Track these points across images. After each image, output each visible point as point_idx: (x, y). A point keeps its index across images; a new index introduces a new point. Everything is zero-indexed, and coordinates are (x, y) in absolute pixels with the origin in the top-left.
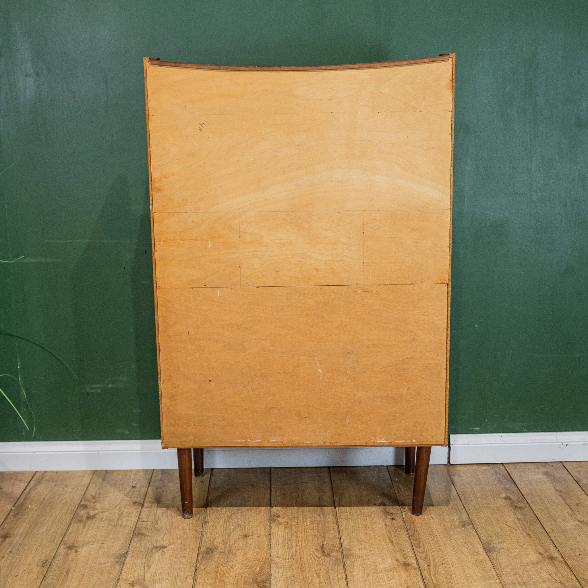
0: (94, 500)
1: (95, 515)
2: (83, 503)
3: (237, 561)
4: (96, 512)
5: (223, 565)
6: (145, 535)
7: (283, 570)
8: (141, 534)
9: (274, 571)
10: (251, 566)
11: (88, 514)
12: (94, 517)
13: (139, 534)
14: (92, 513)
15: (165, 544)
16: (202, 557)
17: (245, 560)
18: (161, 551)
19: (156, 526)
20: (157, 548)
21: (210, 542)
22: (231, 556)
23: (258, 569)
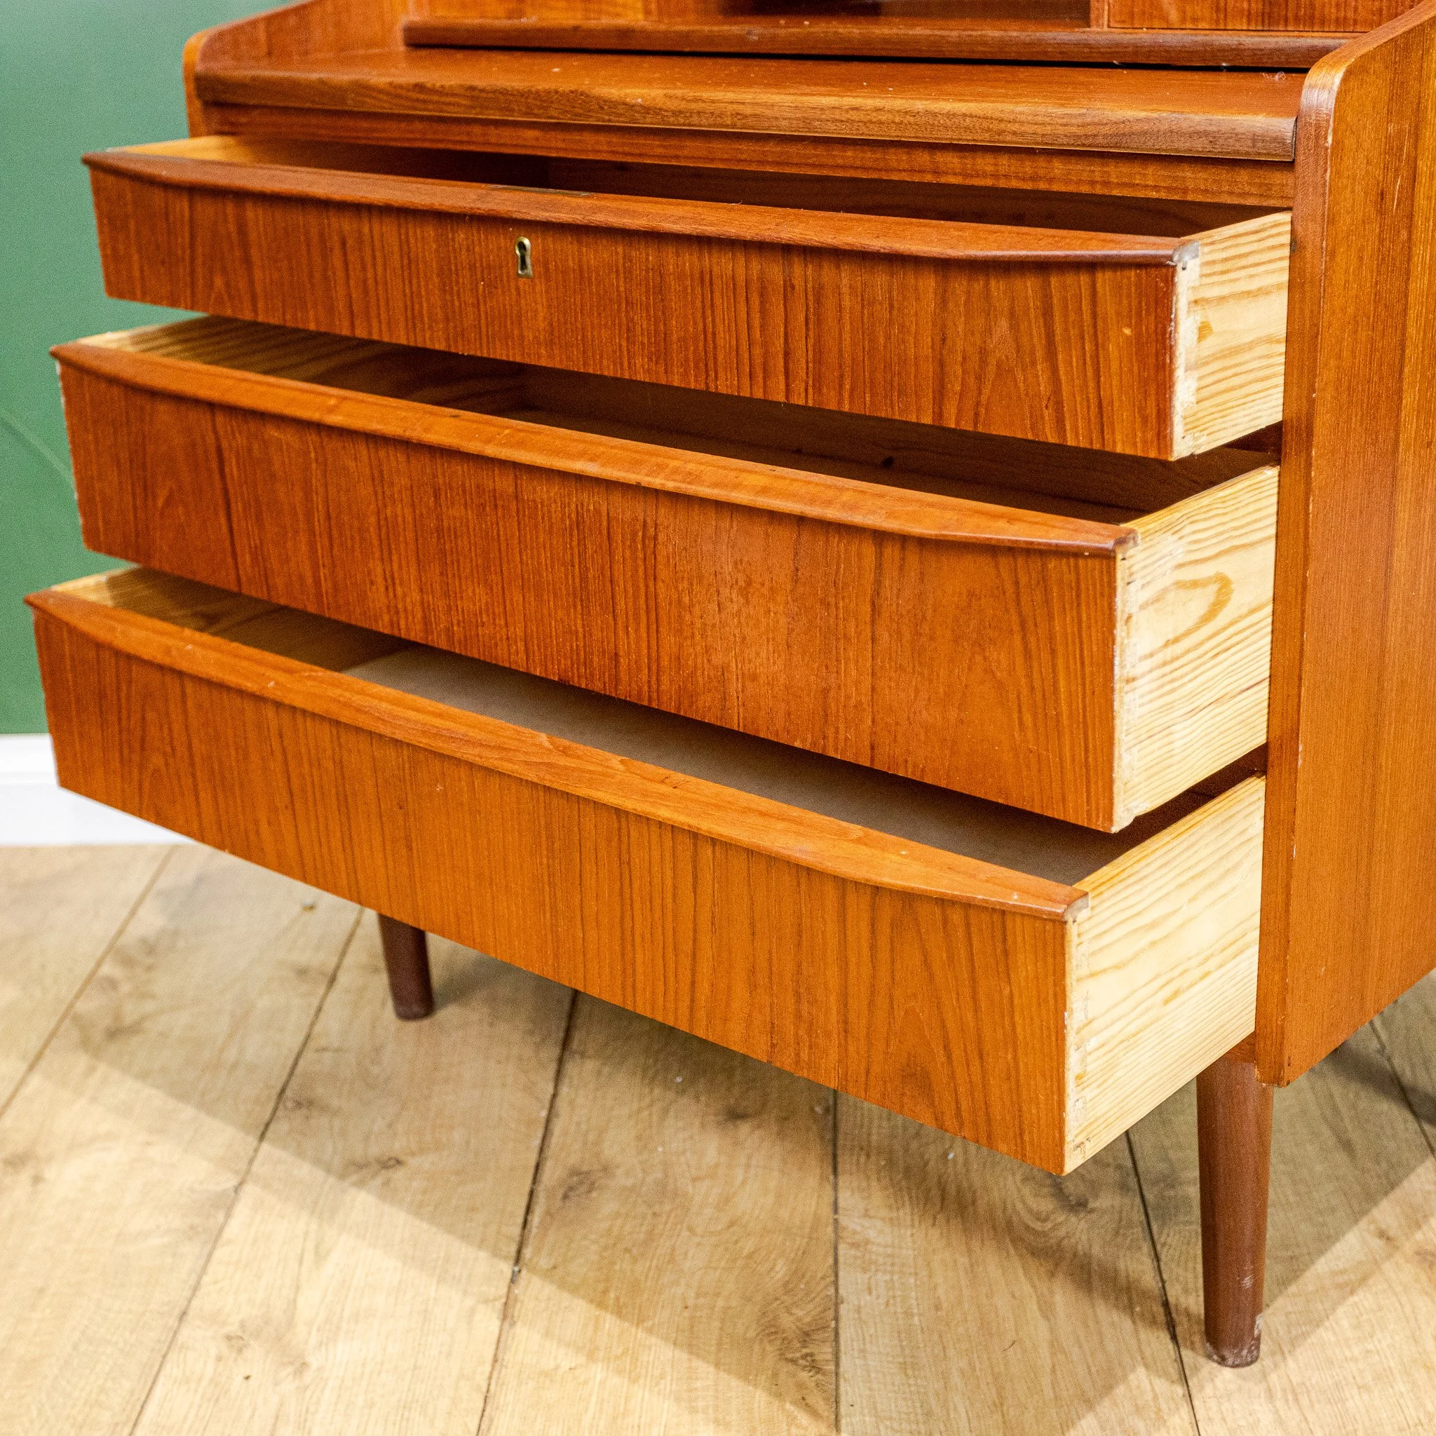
0: (149, 961)
1: (143, 1019)
2: (107, 969)
3: (691, 1230)
4: (149, 1006)
5: (635, 1251)
6: (325, 1109)
7: (887, 1277)
8: (306, 1104)
9: (850, 1281)
10: (750, 1256)
11: (117, 1017)
12: (135, 1029)
13: (299, 1105)
14: (131, 1013)
15: (397, 1146)
16: (548, 1213)
17: (729, 1227)
18: (379, 1181)
19: (375, 1070)
20: (366, 1166)
21: (585, 1143)
22: (667, 1207)
23: (781, 1270)
